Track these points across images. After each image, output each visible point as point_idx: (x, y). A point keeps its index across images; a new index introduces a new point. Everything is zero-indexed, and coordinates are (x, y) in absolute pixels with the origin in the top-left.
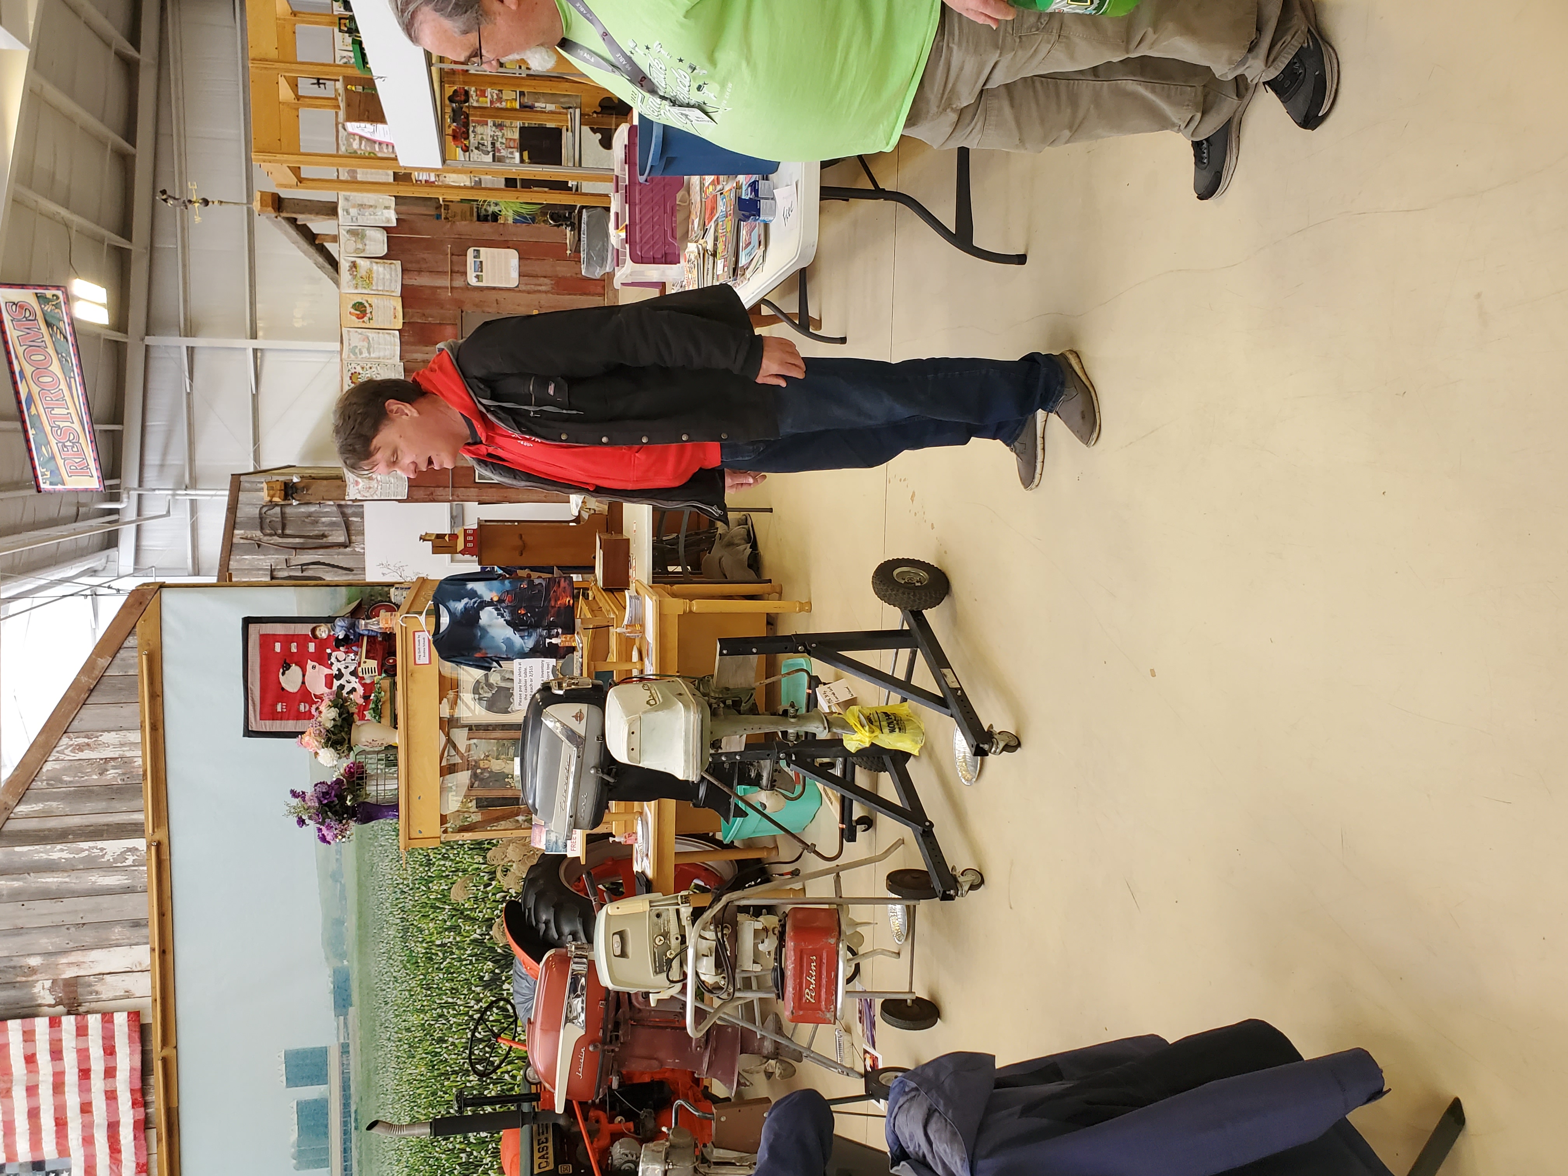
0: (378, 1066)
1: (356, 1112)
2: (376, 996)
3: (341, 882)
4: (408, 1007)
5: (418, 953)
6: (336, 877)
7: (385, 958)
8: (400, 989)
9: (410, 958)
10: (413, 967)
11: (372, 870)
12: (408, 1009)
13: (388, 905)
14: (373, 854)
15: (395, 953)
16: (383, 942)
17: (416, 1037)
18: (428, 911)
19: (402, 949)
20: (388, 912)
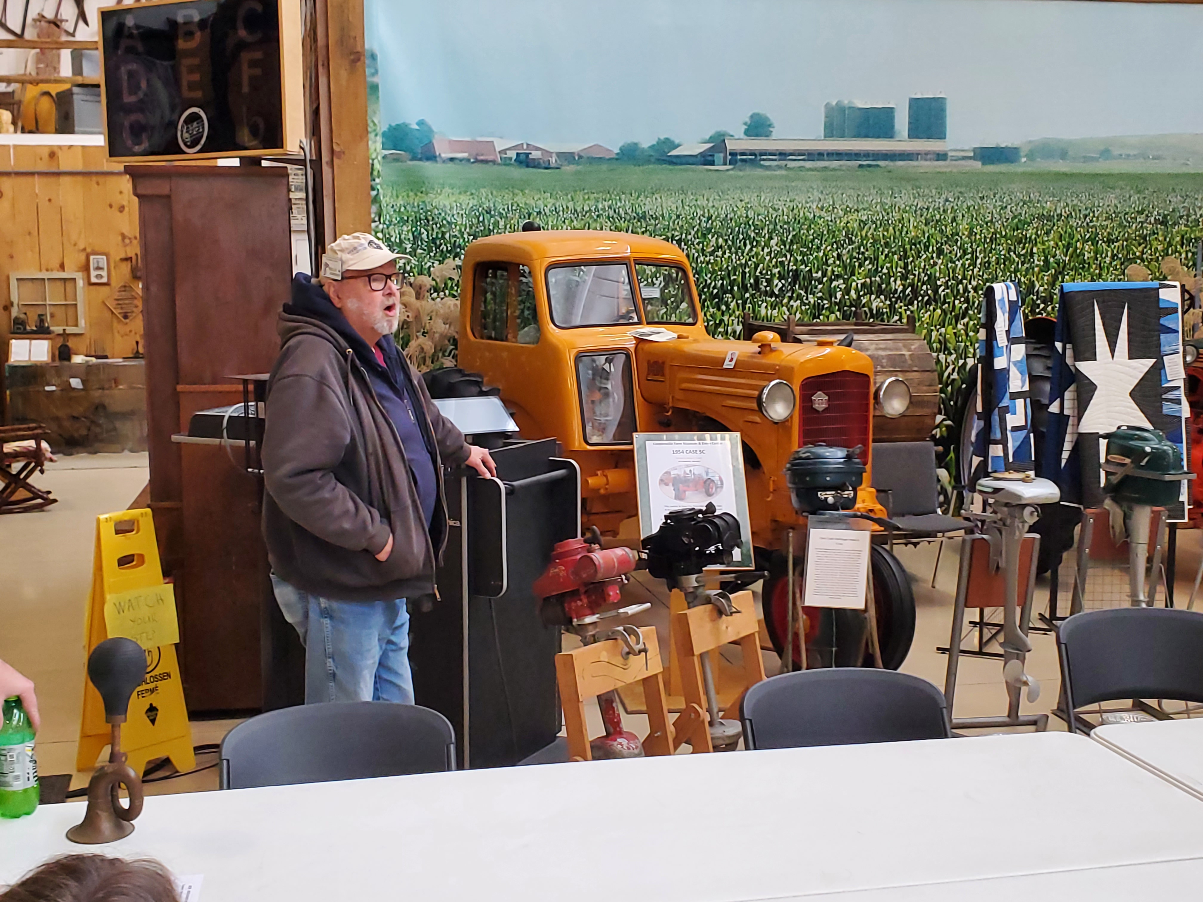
0: (920, 188)
1: (878, 166)
2: (991, 189)
3: (1100, 158)
4: (976, 219)
5: (1027, 230)
6: (1106, 154)
7: (1025, 198)
8: (994, 212)
9: (1022, 222)
10: (1014, 226)
11: (1109, 187)
12: (974, 220)
13: (1075, 202)
14: (1123, 189)
15: (1029, 207)
16: (1040, 196)
17: (946, 228)
18: (1065, 240)
19: (1032, 215)
20: (1069, 201)
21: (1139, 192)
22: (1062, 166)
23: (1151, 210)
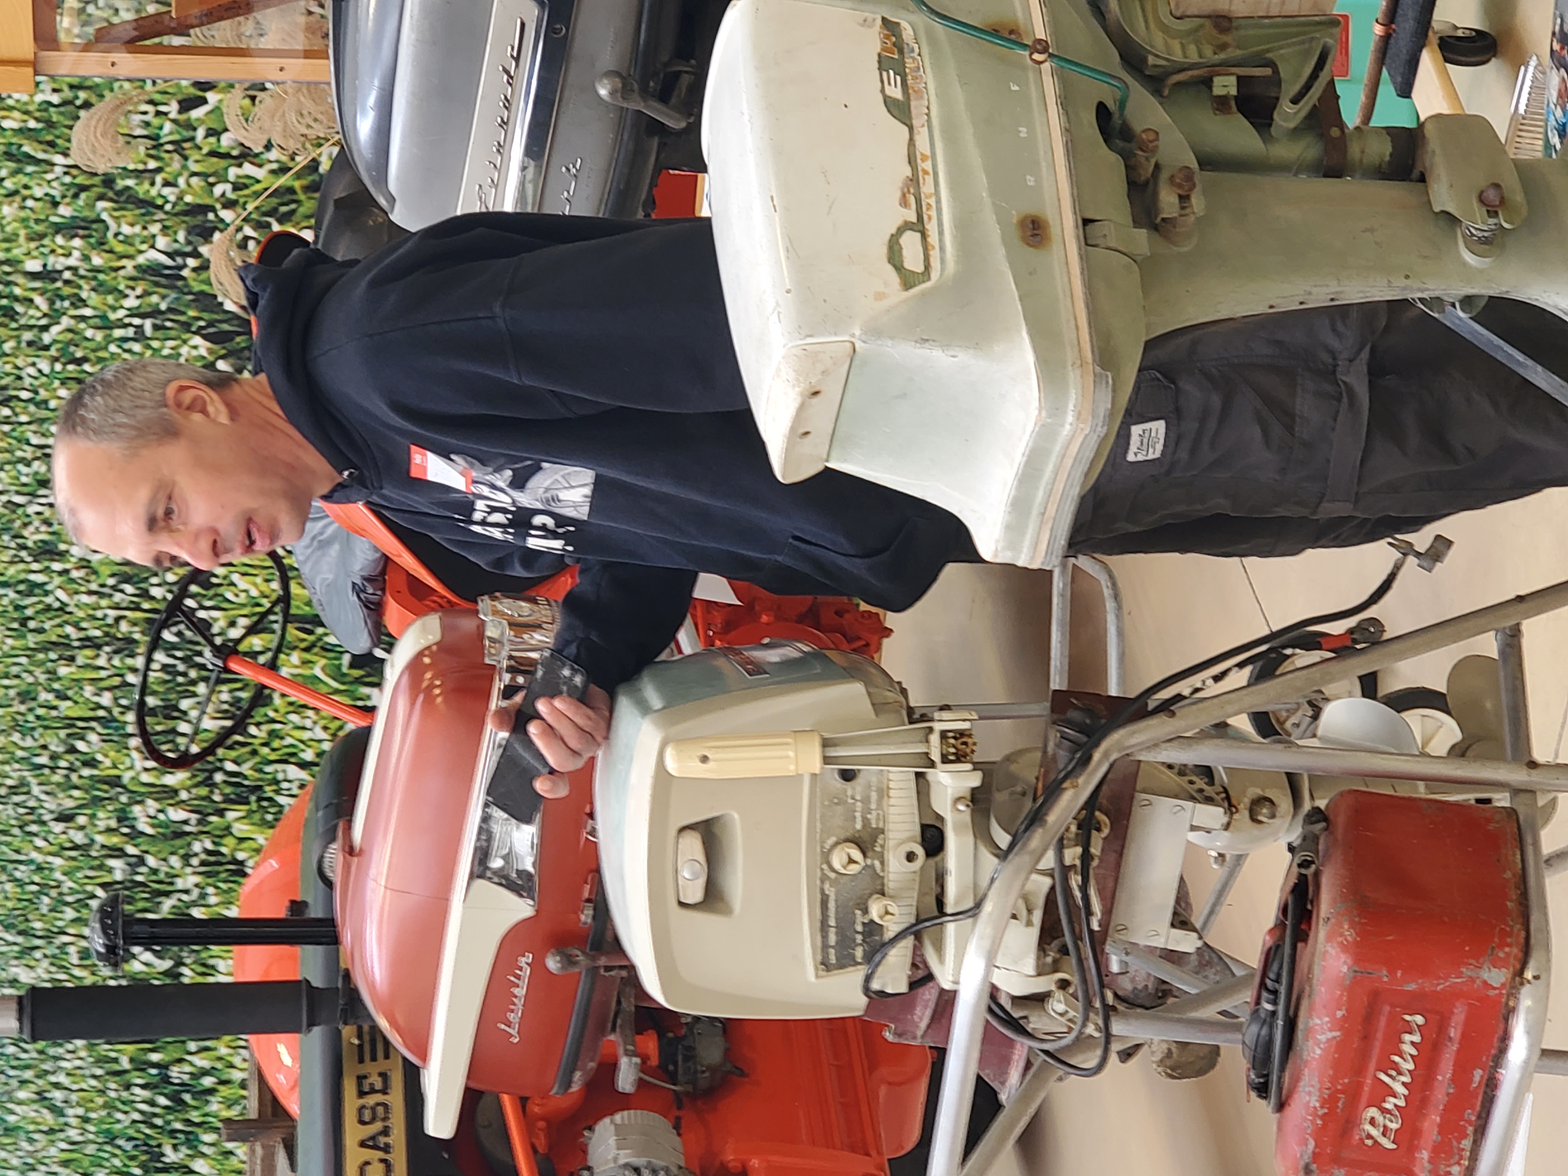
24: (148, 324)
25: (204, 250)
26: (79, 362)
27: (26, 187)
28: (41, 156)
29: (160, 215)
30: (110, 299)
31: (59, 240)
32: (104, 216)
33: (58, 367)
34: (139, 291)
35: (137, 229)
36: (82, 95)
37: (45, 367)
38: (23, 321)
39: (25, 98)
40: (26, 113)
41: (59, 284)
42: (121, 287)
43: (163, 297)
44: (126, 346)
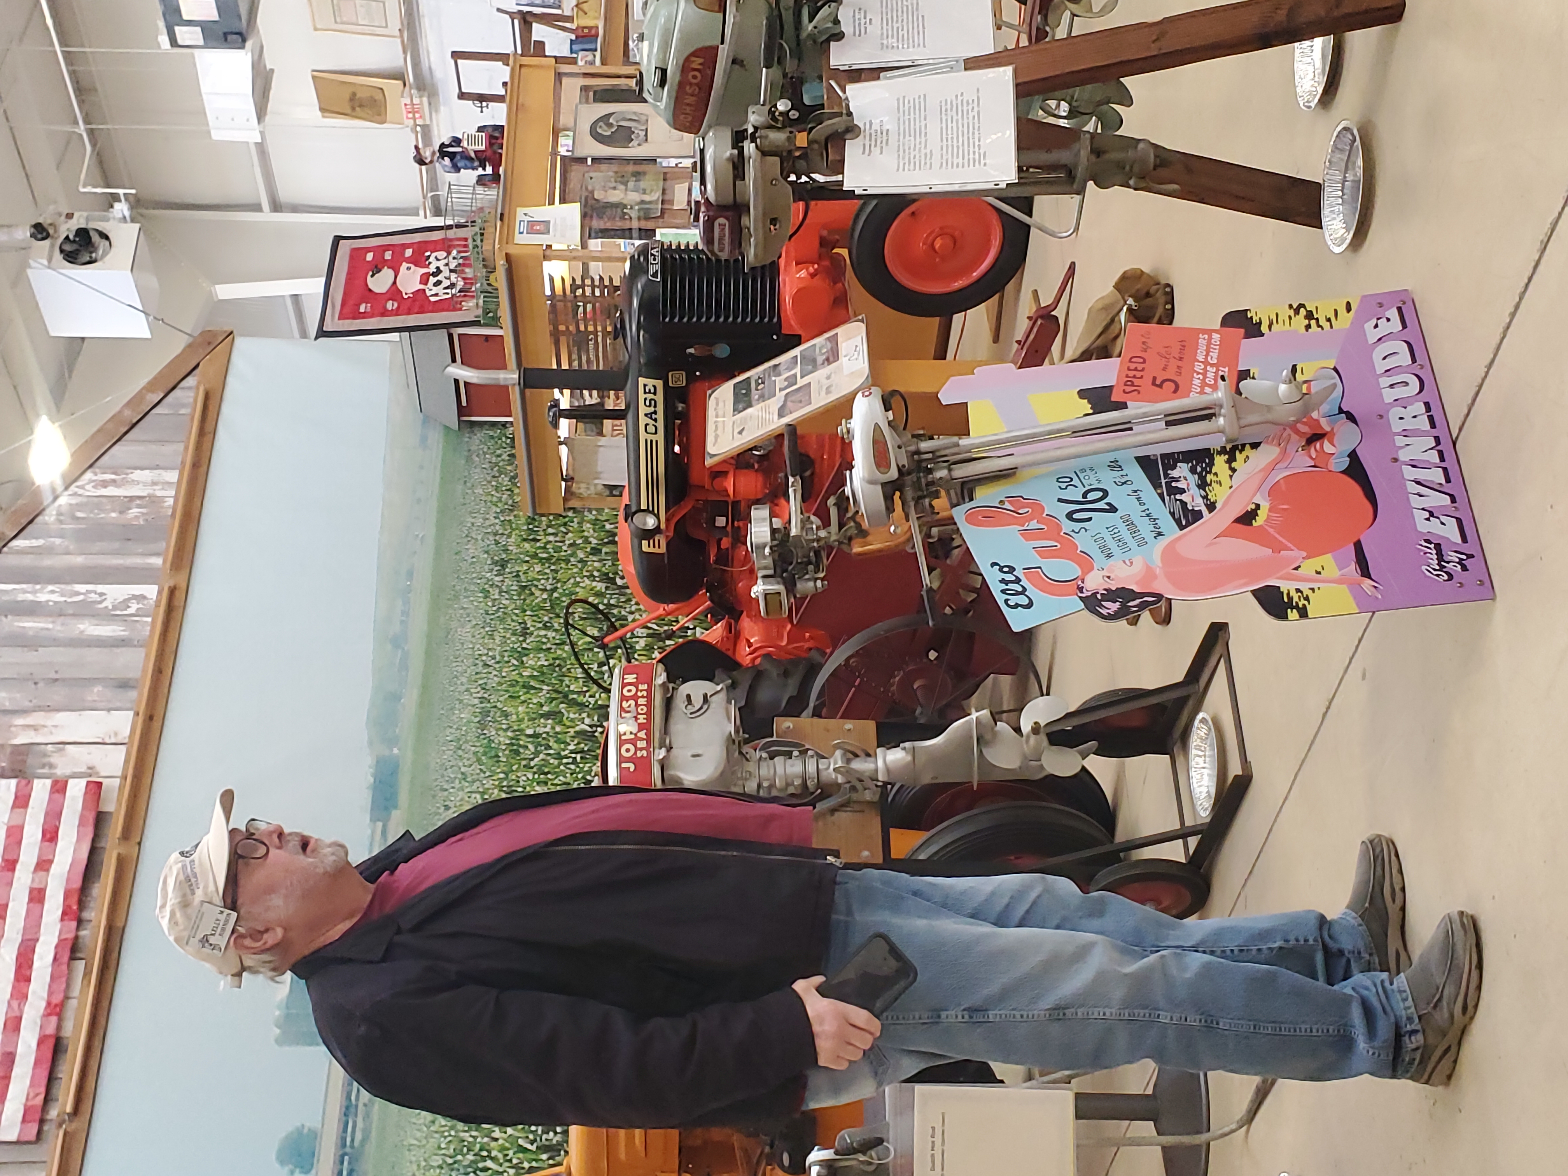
3: (403, 649)
5: (500, 743)
6: (397, 642)
7: (452, 748)
8: (469, 790)
9: (487, 750)
10: (491, 762)
11: (447, 637)
13: (464, 680)
14: (451, 617)
15: (466, 742)
16: (451, 727)
18: (518, 692)
19: (478, 737)
20: (463, 688)
21: (456, 597)
22: (411, 698)
23: (484, 580)
24: (578, 756)
25: (605, 724)
26: (546, 774)
27: (530, 699)
28: (537, 686)
29: (587, 709)
30: (562, 746)
31: (542, 720)
32: (563, 710)
33: (536, 776)
34: (576, 742)
35: (577, 715)
36: (557, 662)
37: (530, 776)
38: (522, 756)
39: (533, 663)
40: (534, 669)
41: (540, 739)
42: (568, 740)
43: (586, 745)
44: (568, 766)
